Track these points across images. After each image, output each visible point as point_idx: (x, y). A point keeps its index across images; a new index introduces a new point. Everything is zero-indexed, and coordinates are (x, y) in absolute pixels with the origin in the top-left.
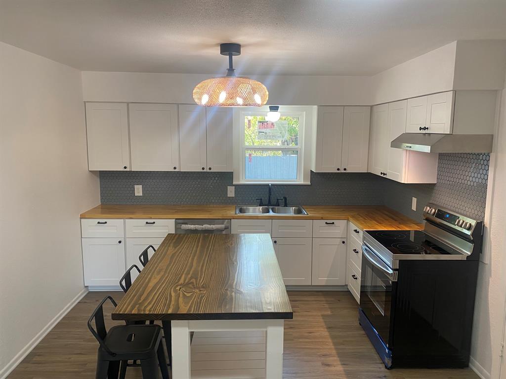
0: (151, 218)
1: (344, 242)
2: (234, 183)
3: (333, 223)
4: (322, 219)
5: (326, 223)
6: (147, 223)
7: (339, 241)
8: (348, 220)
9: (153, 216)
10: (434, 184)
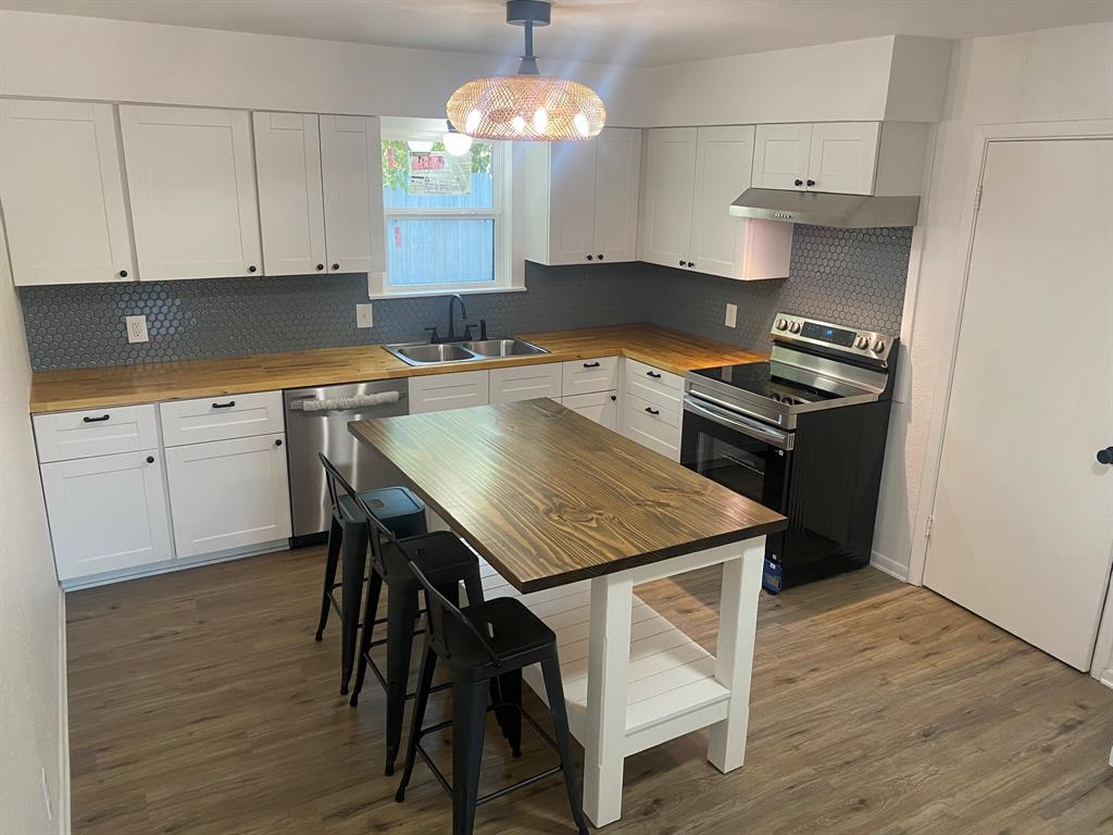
0: (226, 394)
1: (614, 398)
2: (373, 295)
3: (597, 365)
4: (579, 358)
5: (585, 365)
6: (215, 406)
7: (605, 397)
8: (621, 355)
9: (228, 389)
10: (784, 280)
